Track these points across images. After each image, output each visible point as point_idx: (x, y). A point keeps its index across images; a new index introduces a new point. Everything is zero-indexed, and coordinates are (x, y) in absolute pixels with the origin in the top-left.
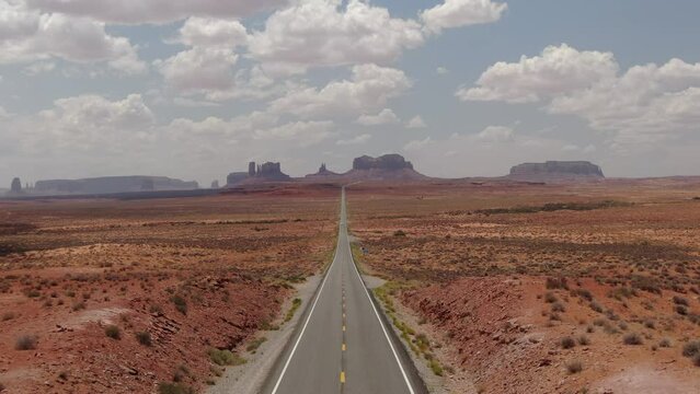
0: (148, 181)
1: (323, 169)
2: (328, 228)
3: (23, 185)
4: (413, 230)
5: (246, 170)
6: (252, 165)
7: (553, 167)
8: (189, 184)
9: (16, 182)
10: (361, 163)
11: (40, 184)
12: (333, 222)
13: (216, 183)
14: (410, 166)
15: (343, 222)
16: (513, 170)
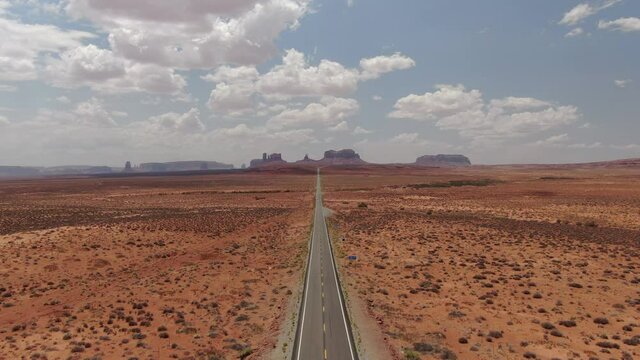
0: (204, 164)
1: (306, 157)
2: (308, 198)
3: (132, 166)
4: (370, 201)
5: (261, 158)
6: (265, 155)
7: (441, 158)
8: (228, 166)
9: (128, 164)
10: (329, 154)
11: (142, 165)
12: (311, 193)
13: (244, 165)
14: (357, 156)
15: (319, 193)
16: (418, 159)
